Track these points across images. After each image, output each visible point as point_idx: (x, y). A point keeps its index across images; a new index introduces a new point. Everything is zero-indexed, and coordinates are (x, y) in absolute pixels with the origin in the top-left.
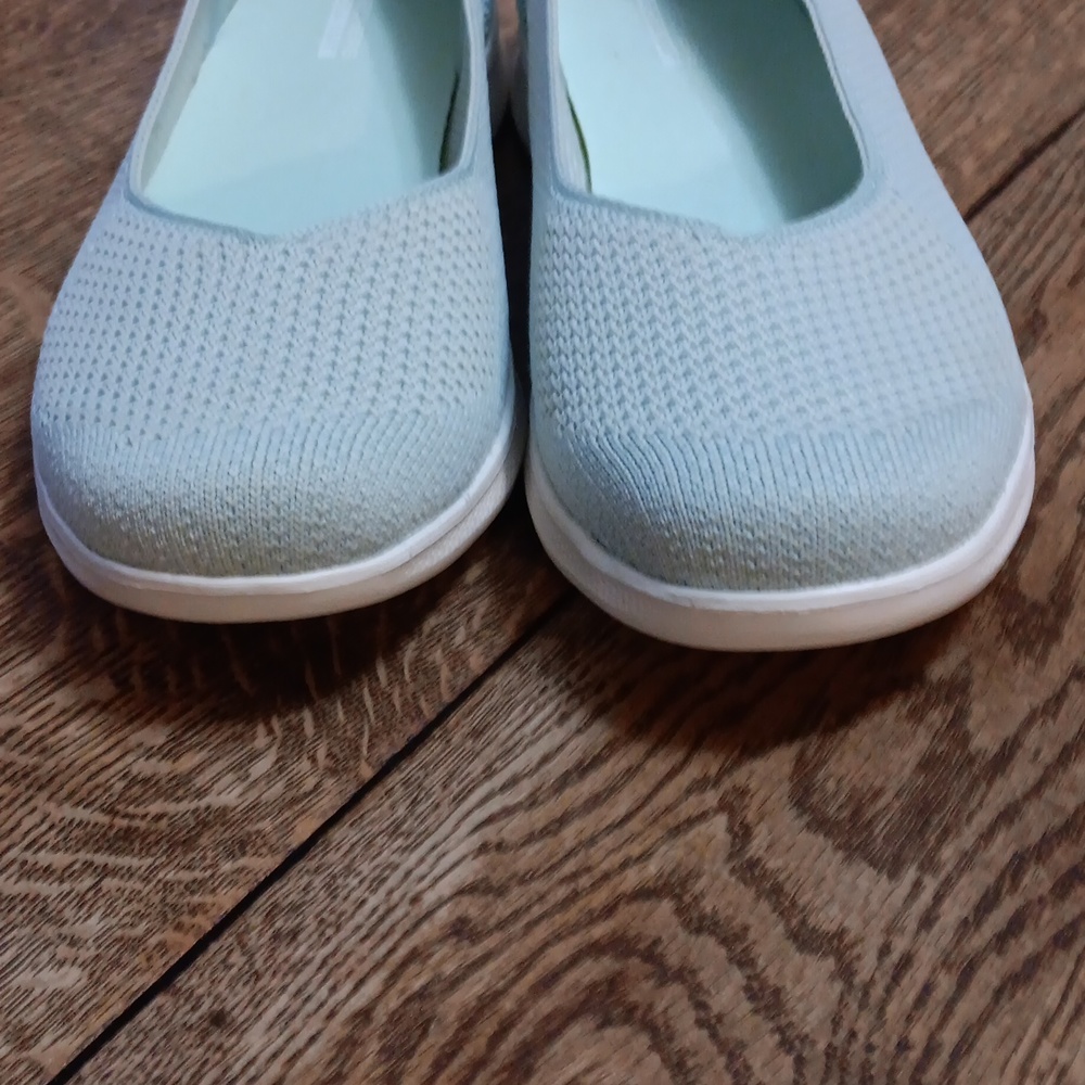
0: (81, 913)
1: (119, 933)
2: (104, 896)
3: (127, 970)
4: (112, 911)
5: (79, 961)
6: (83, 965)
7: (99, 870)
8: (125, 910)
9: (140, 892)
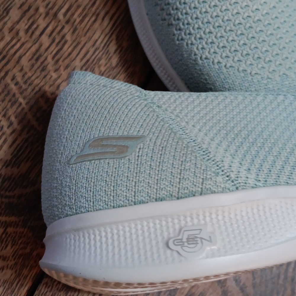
0: (3, 245)
1: (20, 252)
2: (9, 236)
3: (28, 268)
4: (15, 242)
5: (9, 266)
6: (11, 268)
7: (4, 224)
8: (20, 241)
9: (23, 232)
